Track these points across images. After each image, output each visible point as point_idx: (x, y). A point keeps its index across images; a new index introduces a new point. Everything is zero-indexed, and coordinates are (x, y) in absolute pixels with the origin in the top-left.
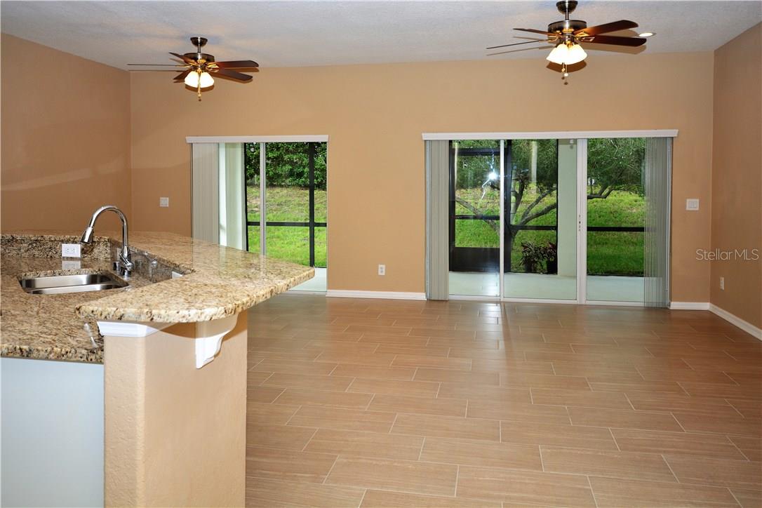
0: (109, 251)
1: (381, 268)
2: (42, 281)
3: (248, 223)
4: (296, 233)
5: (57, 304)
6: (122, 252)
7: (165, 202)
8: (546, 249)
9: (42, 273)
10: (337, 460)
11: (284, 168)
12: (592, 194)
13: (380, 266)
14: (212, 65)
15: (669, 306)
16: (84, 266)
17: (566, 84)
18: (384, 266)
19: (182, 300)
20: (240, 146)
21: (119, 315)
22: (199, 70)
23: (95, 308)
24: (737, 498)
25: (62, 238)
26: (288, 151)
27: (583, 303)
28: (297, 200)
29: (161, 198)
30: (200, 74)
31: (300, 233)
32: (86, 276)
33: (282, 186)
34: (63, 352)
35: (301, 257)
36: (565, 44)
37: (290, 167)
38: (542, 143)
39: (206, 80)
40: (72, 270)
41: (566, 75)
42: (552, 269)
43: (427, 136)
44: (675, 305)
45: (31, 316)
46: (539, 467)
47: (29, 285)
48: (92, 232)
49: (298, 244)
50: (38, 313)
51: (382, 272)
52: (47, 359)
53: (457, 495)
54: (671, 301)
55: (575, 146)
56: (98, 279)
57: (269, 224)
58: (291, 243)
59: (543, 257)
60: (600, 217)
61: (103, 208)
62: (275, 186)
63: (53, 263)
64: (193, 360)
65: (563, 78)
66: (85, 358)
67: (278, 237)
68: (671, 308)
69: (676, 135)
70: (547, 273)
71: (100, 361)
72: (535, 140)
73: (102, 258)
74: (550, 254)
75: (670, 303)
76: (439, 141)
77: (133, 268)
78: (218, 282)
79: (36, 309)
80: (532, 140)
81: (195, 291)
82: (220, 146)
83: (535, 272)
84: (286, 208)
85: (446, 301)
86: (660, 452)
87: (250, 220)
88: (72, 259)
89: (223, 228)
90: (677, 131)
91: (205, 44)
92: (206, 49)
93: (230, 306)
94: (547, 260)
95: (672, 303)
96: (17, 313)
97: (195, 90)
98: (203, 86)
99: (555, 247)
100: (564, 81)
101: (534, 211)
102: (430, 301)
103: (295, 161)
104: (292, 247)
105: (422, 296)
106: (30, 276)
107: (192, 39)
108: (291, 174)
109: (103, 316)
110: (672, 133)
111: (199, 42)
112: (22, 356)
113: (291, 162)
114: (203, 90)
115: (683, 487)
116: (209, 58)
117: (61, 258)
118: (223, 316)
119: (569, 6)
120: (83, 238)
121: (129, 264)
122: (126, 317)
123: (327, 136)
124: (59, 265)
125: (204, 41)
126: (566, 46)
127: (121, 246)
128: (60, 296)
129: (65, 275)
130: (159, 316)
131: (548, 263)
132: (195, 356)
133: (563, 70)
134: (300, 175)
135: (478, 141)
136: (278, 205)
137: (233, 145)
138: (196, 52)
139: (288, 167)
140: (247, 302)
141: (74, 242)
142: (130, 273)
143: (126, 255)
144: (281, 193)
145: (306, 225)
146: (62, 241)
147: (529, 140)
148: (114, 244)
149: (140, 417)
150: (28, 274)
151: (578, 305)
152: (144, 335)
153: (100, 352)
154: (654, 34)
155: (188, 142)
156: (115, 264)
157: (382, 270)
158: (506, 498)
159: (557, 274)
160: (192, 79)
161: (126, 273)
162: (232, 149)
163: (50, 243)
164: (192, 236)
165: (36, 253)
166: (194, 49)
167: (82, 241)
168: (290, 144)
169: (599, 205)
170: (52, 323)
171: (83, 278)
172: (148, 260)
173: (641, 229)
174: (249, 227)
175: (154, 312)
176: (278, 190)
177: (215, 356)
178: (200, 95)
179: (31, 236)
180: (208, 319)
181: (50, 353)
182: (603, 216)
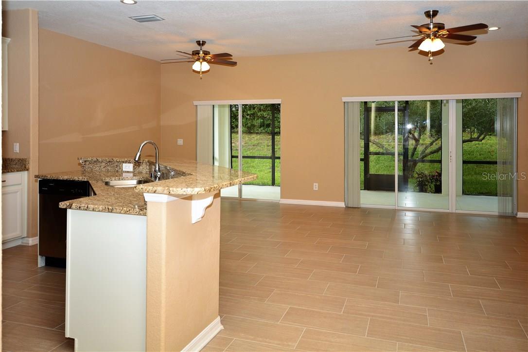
0: (148, 168)
1: (316, 185)
2: (114, 182)
3: (232, 157)
4: (264, 164)
5: (123, 191)
6: (156, 167)
7: (180, 142)
8: (434, 176)
9: (113, 179)
10: (275, 291)
11: (258, 121)
12: (471, 138)
13: (315, 184)
14: (208, 57)
15: (517, 215)
16: (134, 176)
17: (431, 64)
18: (317, 184)
19: (184, 185)
20: (228, 106)
21: (154, 190)
22: (201, 60)
23: (143, 187)
24: (523, 326)
25: (123, 160)
26: (260, 110)
27: (454, 212)
28: (266, 142)
29: (178, 140)
30: (201, 63)
31: (267, 164)
32: (136, 181)
33: (257, 133)
34: (128, 210)
35: (267, 180)
36: (430, 38)
37: (262, 121)
38: (433, 103)
39: (205, 66)
40: (129, 177)
41: (431, 58)
42: (438, 190)
43: (345, 99)
44: (521, 215)
45: (110, 196)
46: (397, 302)
47: (107, 184)
48: (140, 155)
49: (266, 172)
50: (114, 195)
51: (316, 188)
52: (120, 213)
53: (343, 312)
54: (518, 212)
55: (447, 104)
56: (143, 182)
57: (244, 157)
58: (261, 171)
59: (432, 182)
60: (480, 155)
61: (145, 142)
62: (251, 133)
63: (119, 174)
64: (190, 219)
65: (430, 60)
66: (138, 213)
67: (253, 167)
68: (517, 217)
69: (520, 97)
70: (434, 193)
71: (145, 215)
72: (429, 101)
73: (144, 172)
74: (437, 180)
75: (517, 213)
76: (353, 102)
77: (161, 176)
78: (204, 179)
79: (113, 193)
80: (427, 101)
81: (191, 182)
82: (215, 107)
83: (426, 191)
84: (259, 148)
85: (358, 208)
86: (479, 298)
87: (233, 154)
88: (128, 172)
89: (217, 160)
90: (521, 93)
91: (205, 44)
92: (205, 48)
93: (208, 188)
94: (434, 183)
95: (518, 213)
96: (104, 194)
97: (198, 72)
98: (203, 70)
99: (440, 175)
100: (430, 62)
101: (428, 151)
102: (347, 208)
103: (265, 116)
104: (262, 173)
105: (342, 205)
106: (107, 180)
107: (197, 42)
108: (262, 125)
109: (147, 191)
110: (518, 95)
111: (201, 43)
112: (109, 212)
113: (263, 117)
114: (203, 72)
115: (488, 318)
116: (206, 53)
117: (123, 172)
118: (204, 192)
119: (433, 13)
120: (135, 158)
121: (159, 173)
122: (157, 191)
123: (281, 100)
124: (121, 175)
125: (204, 43)
126: (430, 40)
127: (154, 164)
128: (123, 188)
129: (125, 180)
130: (173, 191)
131: (436, 186)
132: (191, 217)
133: (430, 55)
134: (268, 126)
135: (386, 102)
136: (254, 146)
137: (223, 106)
138: (199, 49)
139: (260, 121)
140: (217, 187)
141: (130, 163)
142: (159, 178)
143: (157, 169)
144: (255, 138)
145: (270, 158)
146: (123, 162)
147: (425, 101)
148: (151, 164)
149: (164, 242)
150: (106, 178)
151: (449, 213)
152: (166, 201)
153: (145, 210)
154: (499, 28)
155: (195, 104)
156: (151, 174)
157: (316, 187)
158: (373, 316)
159: (441, 193)
160: (197, 66)
161: (157, 179)
162: (222, 109)
163: (117, 163)
164: (196, 160)
165: (109, 168)
166: (198, 48)
167: (135, 160)
168: (262, 105)
169: (480, 147)
170: (121, 199)
171: (134, 182)
172: (169, 172)
173: (496, 163)
174: (233, 159)
175: (171, 189)
176: (254, 136)
177: (202, 218)
178: (201, 76)
179: (107, 159)
180: (196, 193)
181: (122, 210)
182: (483, 154)
